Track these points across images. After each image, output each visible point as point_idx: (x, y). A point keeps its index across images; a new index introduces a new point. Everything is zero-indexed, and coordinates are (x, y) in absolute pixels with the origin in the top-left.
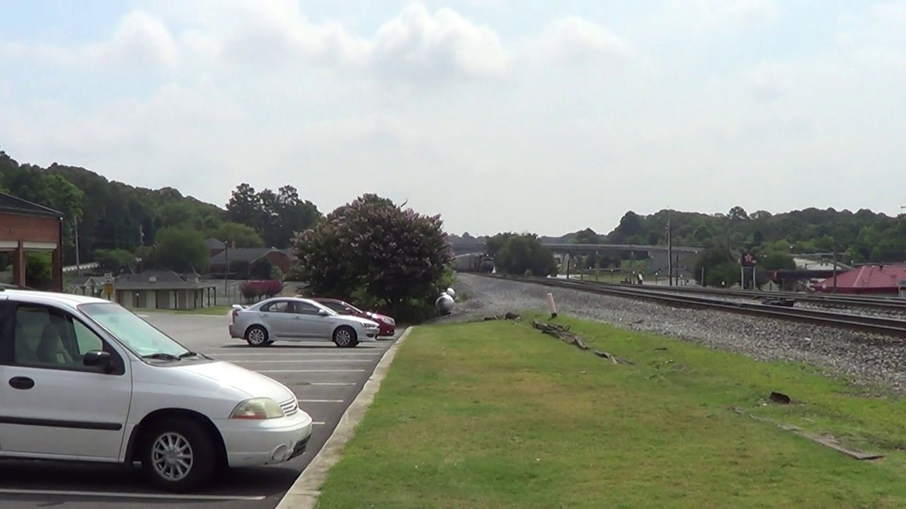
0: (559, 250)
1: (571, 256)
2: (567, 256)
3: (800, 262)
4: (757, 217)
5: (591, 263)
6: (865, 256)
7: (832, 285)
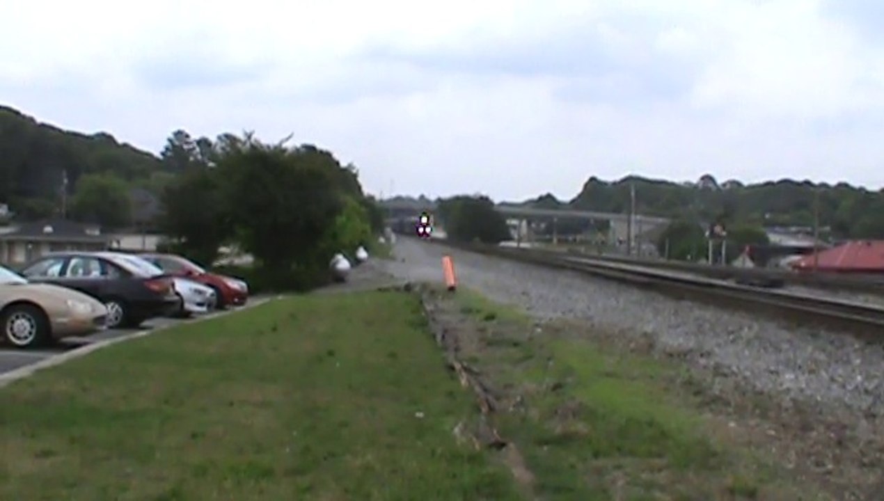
0: (514, 216)
1: (529, 223)
2: (524, 223)
3: (774, 238)
4: (728, 186)
5: (549, 231)
6: (843, 231)
7: (813, 263)
